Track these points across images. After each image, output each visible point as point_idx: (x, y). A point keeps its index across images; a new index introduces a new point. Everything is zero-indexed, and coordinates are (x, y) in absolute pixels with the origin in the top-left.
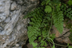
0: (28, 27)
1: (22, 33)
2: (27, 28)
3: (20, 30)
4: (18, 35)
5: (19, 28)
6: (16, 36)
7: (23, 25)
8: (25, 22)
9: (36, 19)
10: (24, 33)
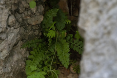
0: (27, 61)
1: (19, 66)
2: (25, 62)
3: (17, 61)
4: (14, 66)
5: (16, 58)
6: (12, 67)
7: (20, 56)
8: (23, 53)
9: (37, 53)
10: (21, 67)
